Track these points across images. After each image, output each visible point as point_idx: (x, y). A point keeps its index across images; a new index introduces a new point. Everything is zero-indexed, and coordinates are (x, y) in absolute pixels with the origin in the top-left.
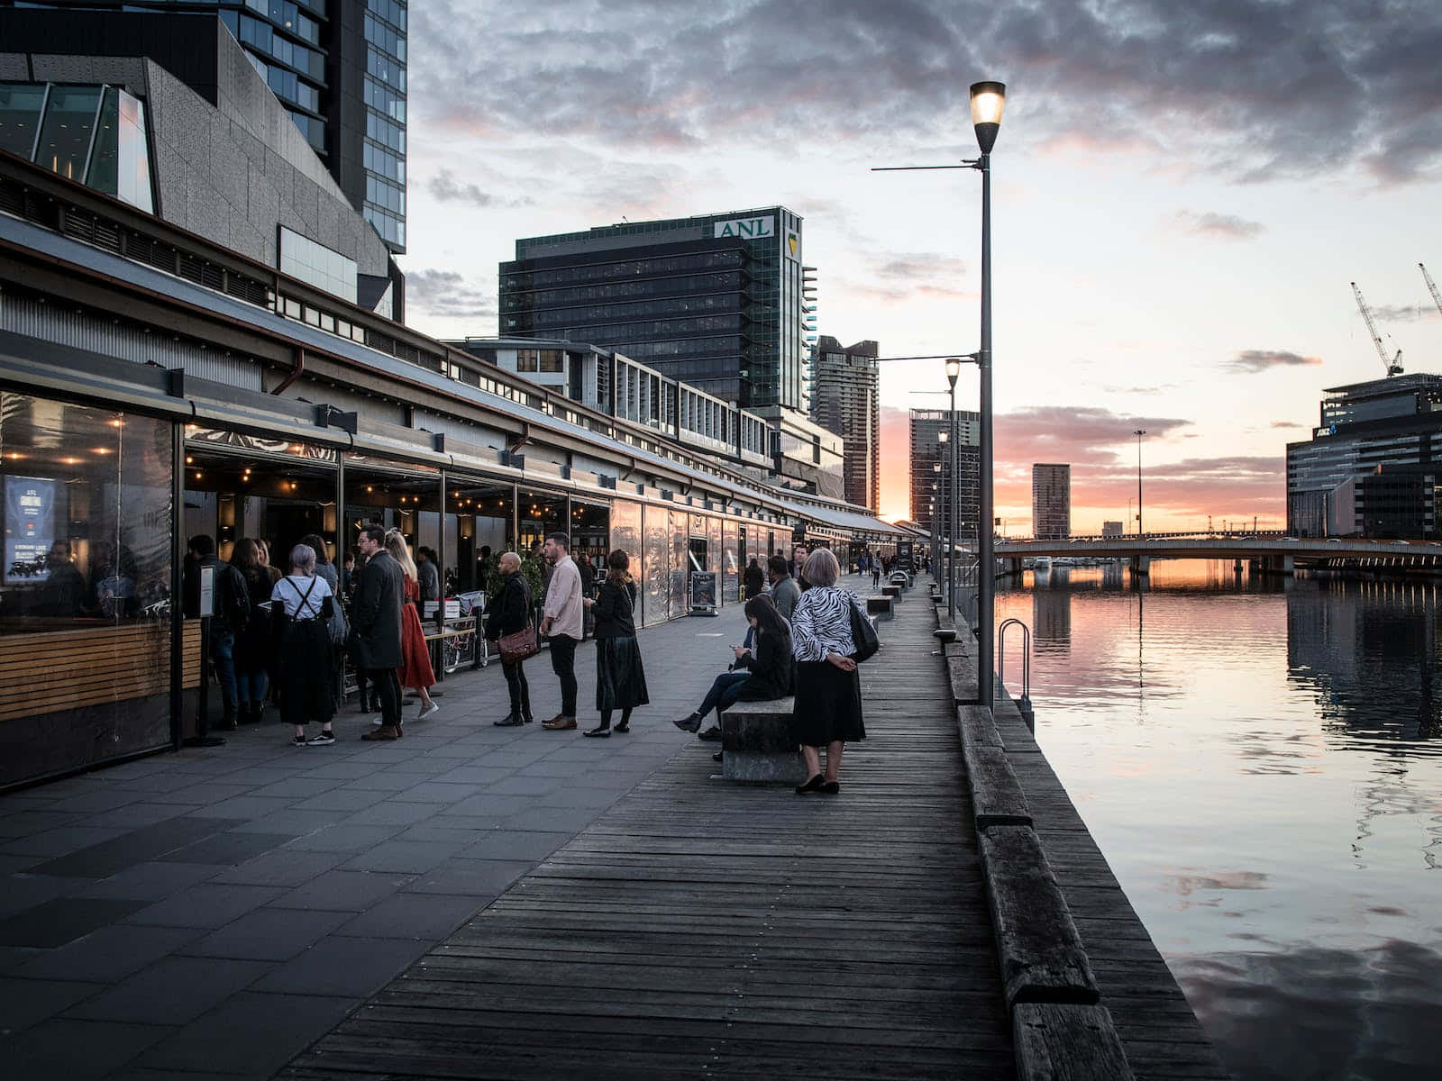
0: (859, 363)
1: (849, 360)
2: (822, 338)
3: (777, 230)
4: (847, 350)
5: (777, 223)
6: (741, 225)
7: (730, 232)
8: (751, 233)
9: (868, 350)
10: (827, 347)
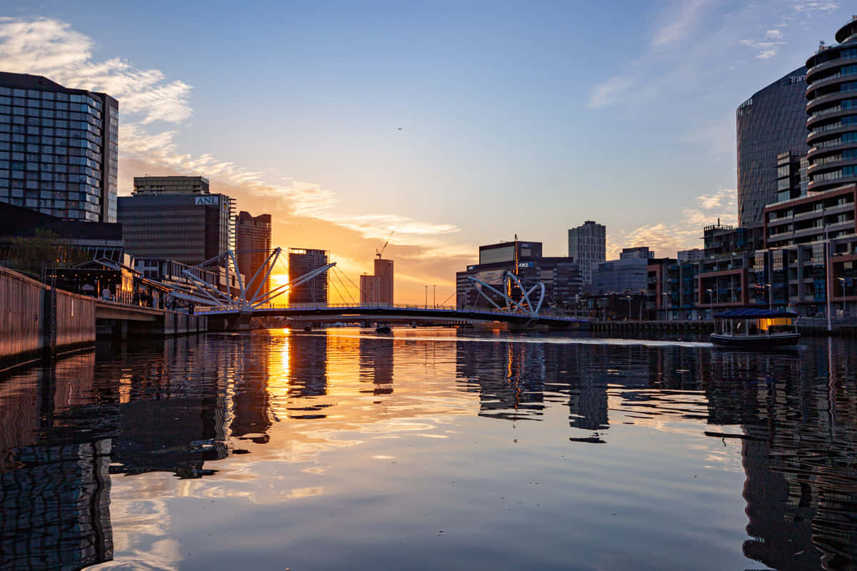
0: (260, 224)
1: (255, 224)
2: (241, 212)
3: (219, 202)
4: (254, 218)
5: (219, 199)
6: (206, 199)
7: (202, 201)
8: (209, 202)
9: (266, 218)
10: (244, 216)
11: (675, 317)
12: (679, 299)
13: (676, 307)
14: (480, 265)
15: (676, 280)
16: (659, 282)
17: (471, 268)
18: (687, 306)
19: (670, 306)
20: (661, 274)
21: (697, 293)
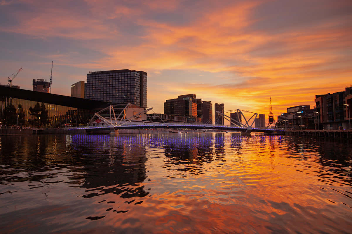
3: (189, 99)
11: (331, 128)
12: (333, 117)
13: (331, 121)
14: (288, 113)
15: (330, 105)
16: (321, 107)
17: (282, 114)
18: (339, 120)
19: (328, 121)
20: (322, 103)
21: (345, 111)
